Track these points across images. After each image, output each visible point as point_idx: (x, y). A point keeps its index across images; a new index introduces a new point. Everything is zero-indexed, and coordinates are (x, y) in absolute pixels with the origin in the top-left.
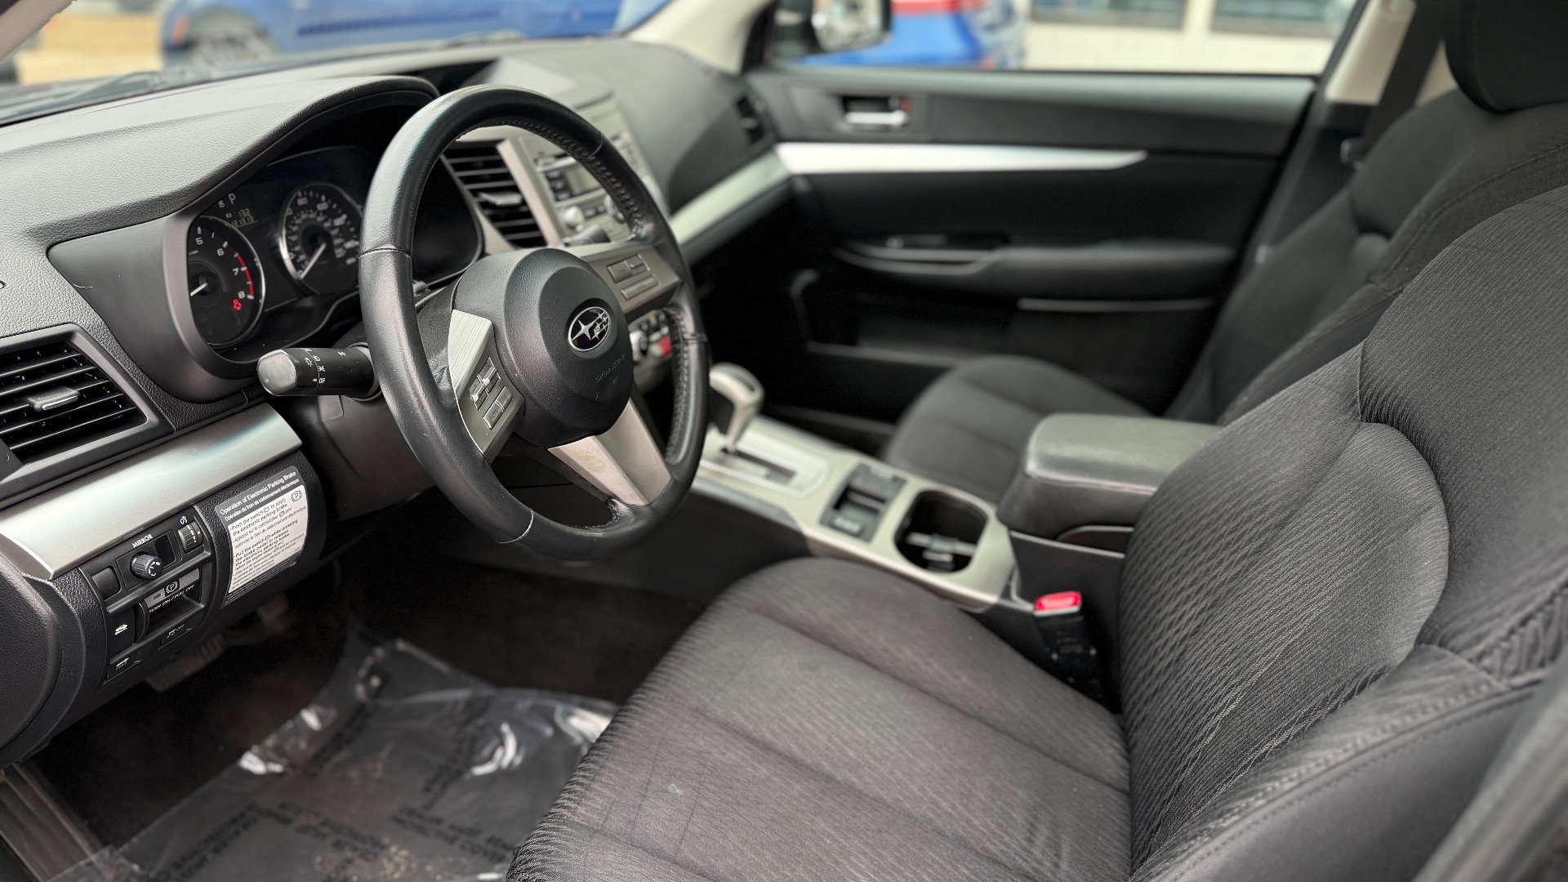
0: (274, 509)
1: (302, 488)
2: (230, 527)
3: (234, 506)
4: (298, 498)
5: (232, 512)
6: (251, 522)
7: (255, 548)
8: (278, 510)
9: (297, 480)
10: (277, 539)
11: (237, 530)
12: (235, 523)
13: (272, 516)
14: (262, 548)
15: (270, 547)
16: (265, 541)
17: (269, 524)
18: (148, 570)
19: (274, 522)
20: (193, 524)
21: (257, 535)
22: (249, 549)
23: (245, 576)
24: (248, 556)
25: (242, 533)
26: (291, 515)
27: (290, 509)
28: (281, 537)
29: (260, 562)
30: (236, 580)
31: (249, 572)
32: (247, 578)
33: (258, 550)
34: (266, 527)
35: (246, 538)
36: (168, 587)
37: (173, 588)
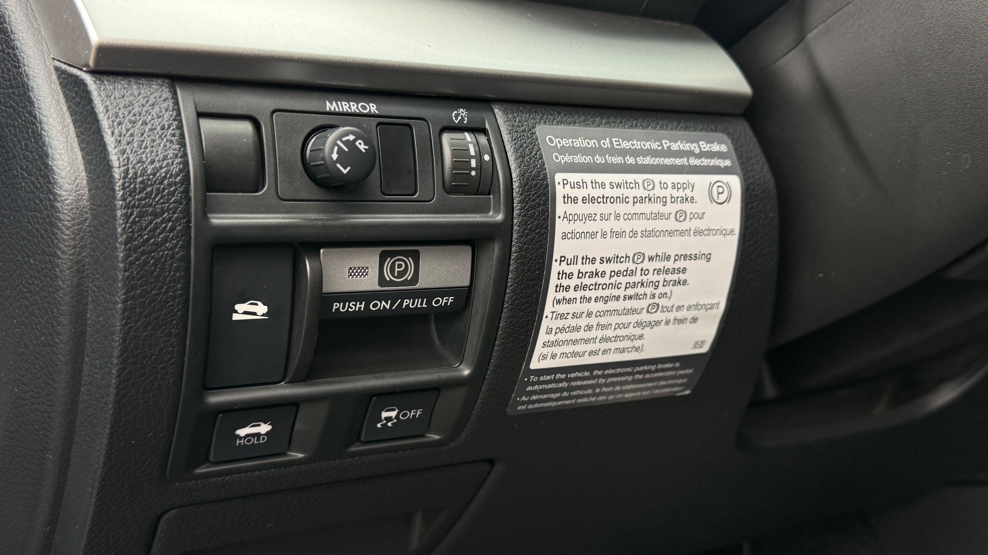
0: (667, 193)
1: (734, 182)
2: (558, 176)
5: (574, 151)
6: (608, 192)
7: (608, 268)
8: (674, 200)
9: (728, 163)
10: (661, 278)
11: (573, 193)
12: (573, 177)
13: (657, 207)
14: (623, 280)
15: (640, 290)
16: (632, 266)
17: (650, 225)
18: (332, 152)
19: (660, 225)
20: (483, 139)
21: (619, 234)
22: (593, 261)
23: (575, 342)
24: (587, 281)
25: (580, 208)
26: (699, 232)
27: (701, 216)
28: (670, 277)
29: (614, 319)
30: (552, 338)
31: (582, 335)
32: (580, 348)
33: (613, 280)
34: (640, 225)
35: (590, 226)
36: (388, 263)
37: (401, 274)
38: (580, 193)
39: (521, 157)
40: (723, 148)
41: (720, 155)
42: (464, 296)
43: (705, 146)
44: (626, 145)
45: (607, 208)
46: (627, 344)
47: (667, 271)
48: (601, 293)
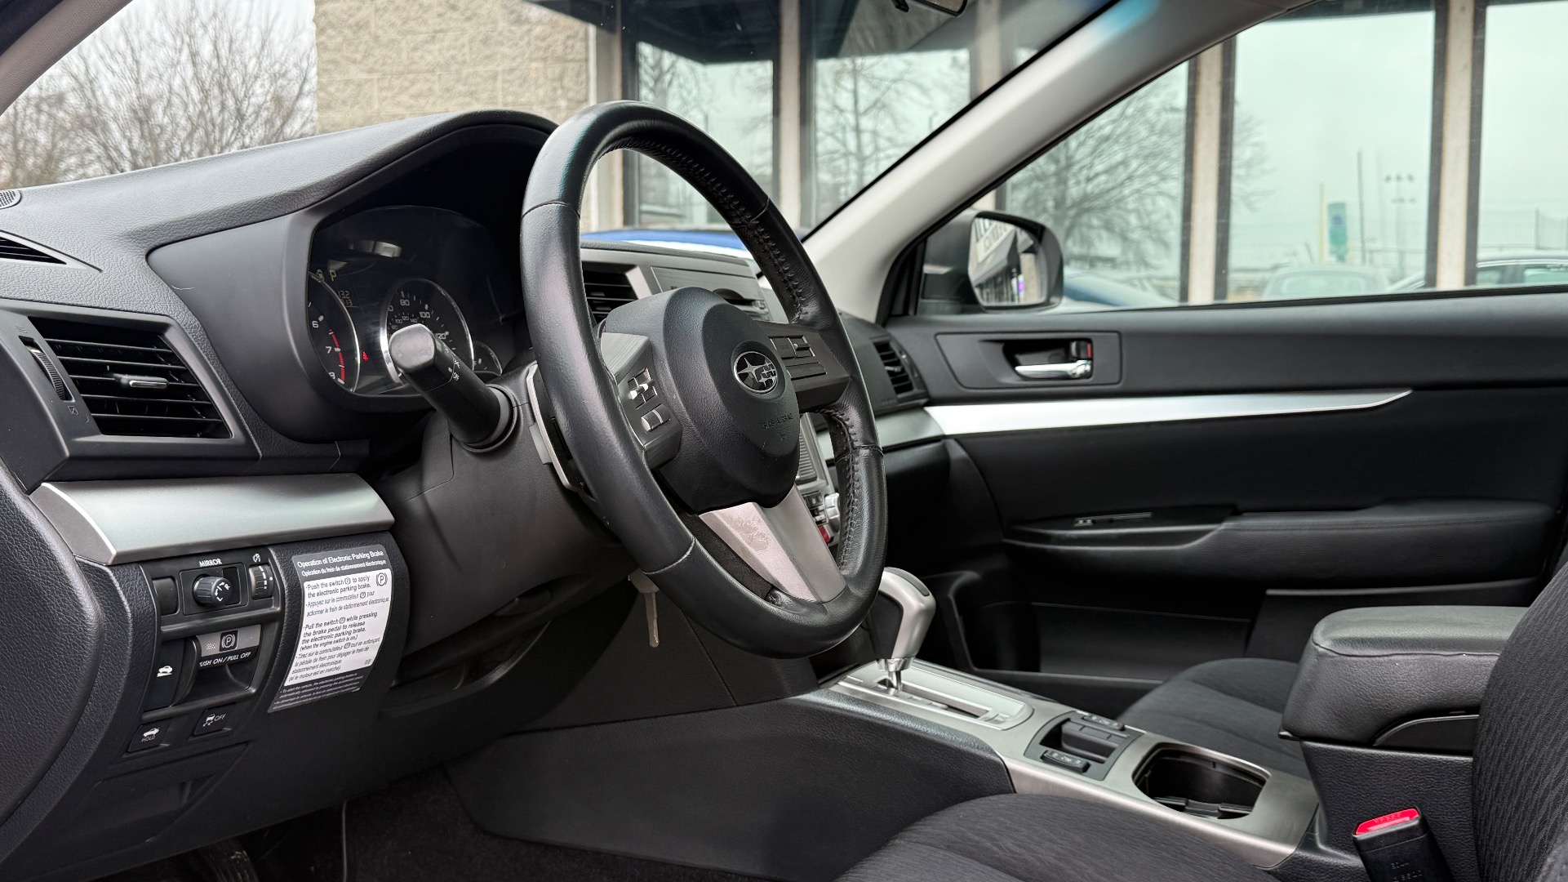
0: (356, 584)
1: (388, 572)
2: (306, 584)
3: (313, 563)
4: (383, 582)
5: (310, 568)
6: (329, 588)
7: (327, 628)
8: (360, 587)
9: (384, 562)
10: (352, 629)
11: (312, 592)
12: (313, 583)
13: (352, 592)
14: (334, 633)
15: (342, 637)
16: (339, 625)
17: (347, 602)
18: (215, 592)
19: (353, 601)
20: (267, 567)
21: (333, 610)
22: (321, 625)
23: (307, 669)
24: (317, 636)
25: (316, 599)
26: (372, 602)
27: (372, 594)
28: (356, 628)
29: (327, 654)
30: (297, 668)
31: (312, 664)
32: (309, 672)
33: (329, 634)
34: (343, 603)
35: (321, 608)
36: (224, 638)
37: (229, 643)
38: (316, 591)
39: (287, 576)
40: (382, 554)
41: (380, 558)
42: (255, 651)
43: (373, 554)
44: (335, 560)
45: (329, 597)
46: (333, 666)
47: (355, 626)
48: (324, 641)
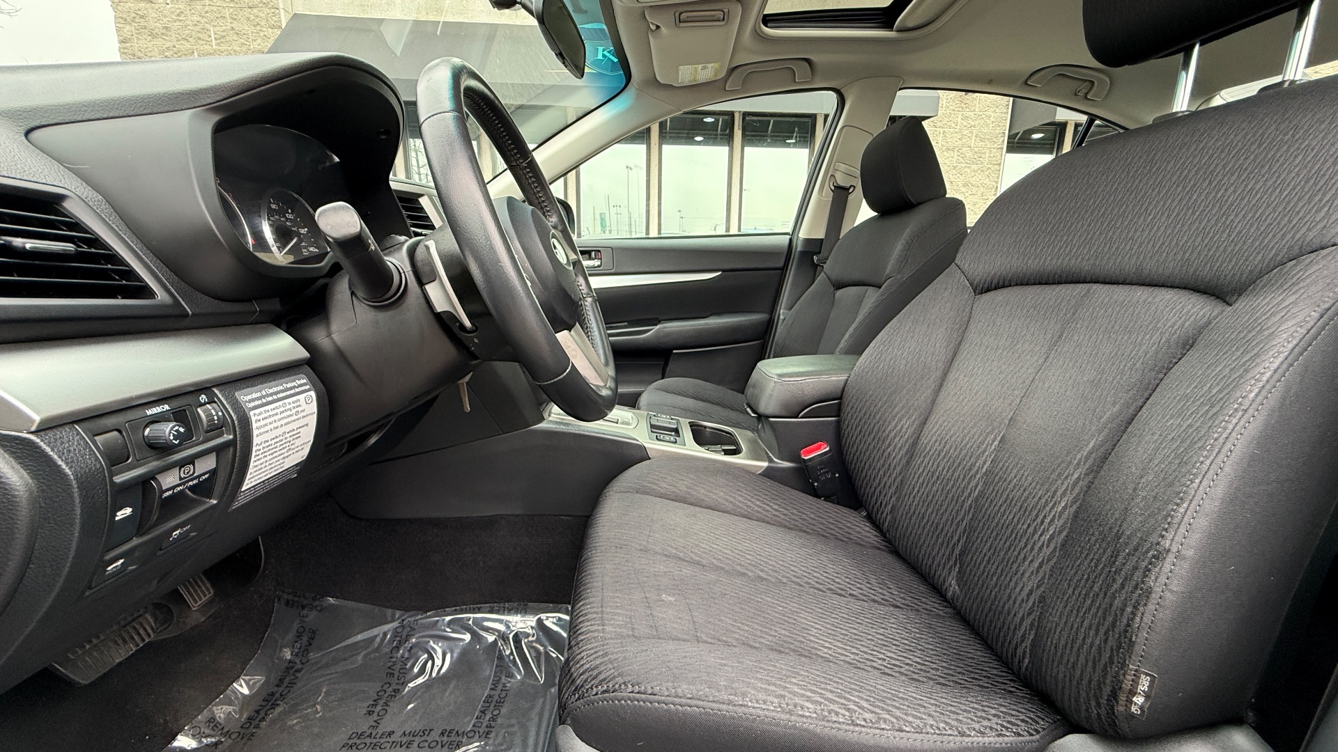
0: (290, 406)
1: (313, 393)
2: (252, 413)
3: (254, 396)
4: (310, 400)
5: (253, 400)
6: (271, 413)
7: (273, 442)
8: (294, 408)
9: (308, 387)
10: (291, 438)
11: (258, 418)
12: (257, 411)
13: (289, 413)
14: (278, 444)
15: (284, 446)
16: (281, 438)
17: (286, 420)
18: (169, 436)
19: (290, 419)
20: (214, 405)
21: (276, 428)
22: (267, 442)
23: (259, 474)
24: (266, 450)
25: (262, 423)
26: (304, 416)
27: (303, 411)
28: (294, 437)
29: (274, 460)
30: (251, 476)
31: (263, 470)
32: (261, 476)
33: (275, 445)
34: (283, 421)
35: (265, 429)
36: (183, 469)
37: (188, 472)
38: (261, 417)
39: (234, 410)
41: (305, 384)
42: (213, 473)
43: (299, 382)
44: (271, 391)
45: (272, 419)
47: (293, 435)
48: (271, 452)
